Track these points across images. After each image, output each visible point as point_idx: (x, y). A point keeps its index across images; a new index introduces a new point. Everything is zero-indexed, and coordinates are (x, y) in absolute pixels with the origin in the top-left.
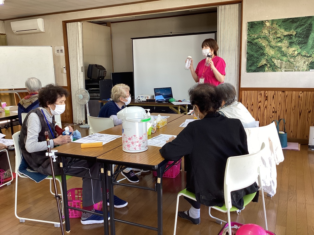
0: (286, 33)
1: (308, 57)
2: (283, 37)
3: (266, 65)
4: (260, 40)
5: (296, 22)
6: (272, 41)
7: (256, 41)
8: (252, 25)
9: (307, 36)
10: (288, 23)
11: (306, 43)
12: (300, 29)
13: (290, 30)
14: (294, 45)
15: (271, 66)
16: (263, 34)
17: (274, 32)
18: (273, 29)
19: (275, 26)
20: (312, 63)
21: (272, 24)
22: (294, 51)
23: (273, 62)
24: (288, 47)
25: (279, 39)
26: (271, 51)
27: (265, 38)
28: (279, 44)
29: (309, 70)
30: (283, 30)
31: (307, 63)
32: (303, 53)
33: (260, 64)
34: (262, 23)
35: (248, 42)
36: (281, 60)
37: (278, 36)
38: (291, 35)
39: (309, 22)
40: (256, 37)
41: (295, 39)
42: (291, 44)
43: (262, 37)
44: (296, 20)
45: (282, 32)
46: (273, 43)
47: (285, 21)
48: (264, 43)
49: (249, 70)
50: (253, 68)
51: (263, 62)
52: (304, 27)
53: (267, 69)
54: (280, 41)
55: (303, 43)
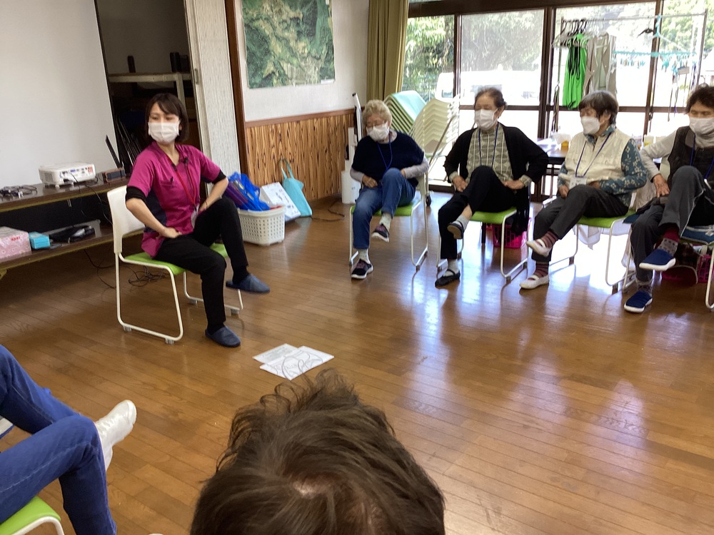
0: (292, 14)
1: (318, 59)
2: (289, 21)
3: (273, 73)
4: (261, 22)
6: (278, 26)
7: (256, 24)
9: (314, 24)
11: (314, 34)
12: (306, 9)
13: (296, 9)
14: (303, 38)
15: (280, 75)
16: (264, 12)
17: (277, 9)
18: (276, 4)
20: (321, 69)
22: (304, 48)
23: (283, 69)
24: (296, 41)
25: (285, 25)
26: (278, 45)
27: (267, 19)
28: (286, 34)
29: (320, 80)
30: (287, 8)
31: (317, 69)
32: (313, 53)
33: (266, 73)
35: (246, 25)
36: (291, 64)
37: (284, 17)
38: (298, 18)
40: (255, 15)
41: (303, 27)
42: (299, 35)
43: (264, 17)
45: (288, 12)
46: (279, 31)
48: (267, 29)
49: (253, 84)
50: (258, 80)
51: (270, 68)
52: (309, 5)
53: (275, 81)
54: (286, 28)
55: (311, 34)
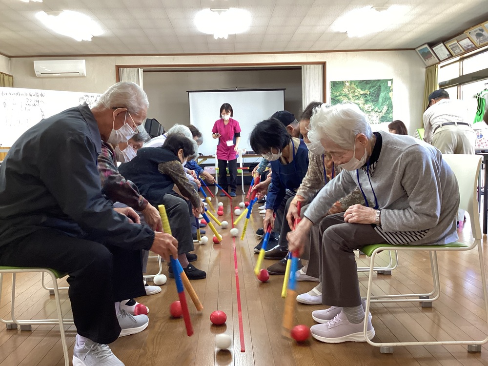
0: (362, 92)
1: (379, 112)
2: (360, 96)
4: (341, 97)
5: (369, 84)
6: (352, 98)
7: (338, 98)
8: (334, 84)
9: (378, 96)
10: (364, 84)
11: (377, 101)
12: (373, 89)
13: (365, 90)
14: (369, 103)
16: (344, 92)
17: (352, 91)
18: (352, 88)
19: (353, 86)
20: (382, 117)
21: (351, 84)
22: (369, 107)
24: (364, 104)
25: (357, 97)
27: (346, 96)
28: (357, 101)
29: (381, 123)
30: (359, 90)
31: (378, 117)
32: (376, 110)
34: (342, 83)
35: (332, 99)
37: (356, 94)
38: (366, 94)
39: (378, 84)
40: (338, 94)
41: (369, 98)
42: (366, 101)
43: (343, 95)
44: (369, 82)
45: (359, 91)
47: (361, 82)
48: (345, 100)
52: (375, 88)
54: (357, 99)
55: (375, 101)
